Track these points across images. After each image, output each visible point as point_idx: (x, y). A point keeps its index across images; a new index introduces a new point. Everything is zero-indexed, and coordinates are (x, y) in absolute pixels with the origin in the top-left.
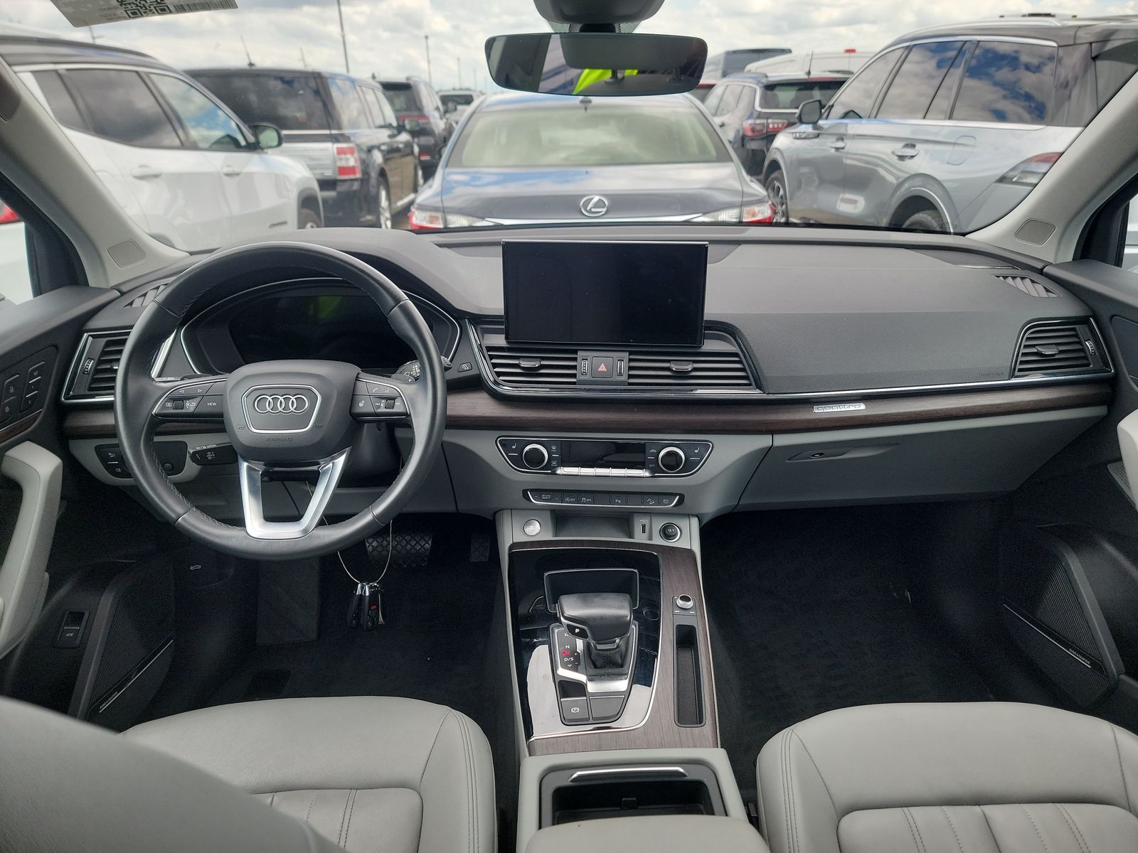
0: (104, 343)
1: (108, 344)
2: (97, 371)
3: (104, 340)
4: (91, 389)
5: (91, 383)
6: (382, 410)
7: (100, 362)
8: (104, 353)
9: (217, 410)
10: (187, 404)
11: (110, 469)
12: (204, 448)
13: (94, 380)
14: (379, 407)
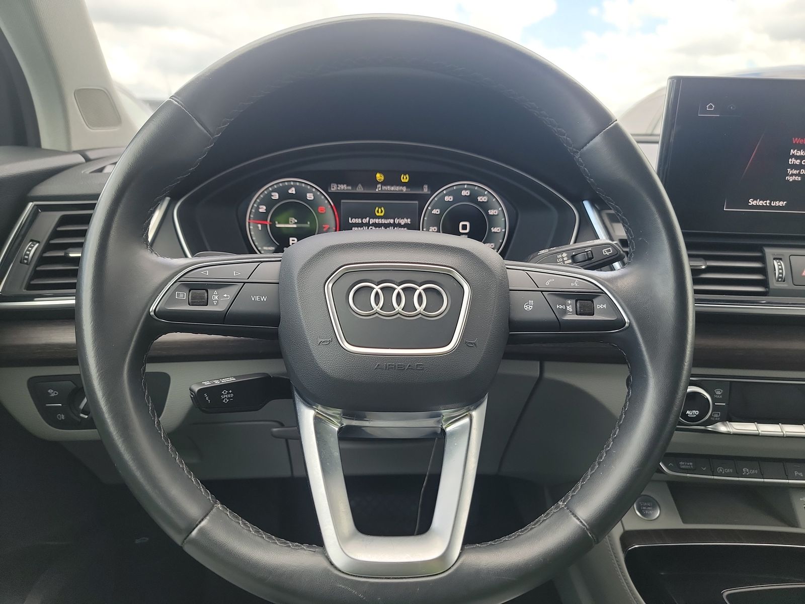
0: (57, 219)
1: (64, 221)
2: (42, 260)
3: (58, 215)
4: (30, 287)
5: (32, 278)
6: (571, 317)
7: (49, 247)
8: (56, 234)
9: (269, 309)
10: (214, 295)
11: (49, 415)
12: (217, 382)
13: (37, 274)
14: (565, 312)
